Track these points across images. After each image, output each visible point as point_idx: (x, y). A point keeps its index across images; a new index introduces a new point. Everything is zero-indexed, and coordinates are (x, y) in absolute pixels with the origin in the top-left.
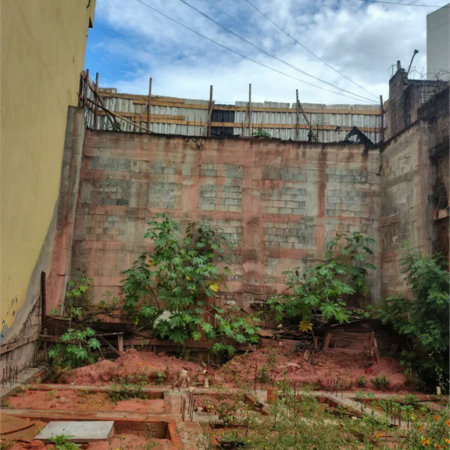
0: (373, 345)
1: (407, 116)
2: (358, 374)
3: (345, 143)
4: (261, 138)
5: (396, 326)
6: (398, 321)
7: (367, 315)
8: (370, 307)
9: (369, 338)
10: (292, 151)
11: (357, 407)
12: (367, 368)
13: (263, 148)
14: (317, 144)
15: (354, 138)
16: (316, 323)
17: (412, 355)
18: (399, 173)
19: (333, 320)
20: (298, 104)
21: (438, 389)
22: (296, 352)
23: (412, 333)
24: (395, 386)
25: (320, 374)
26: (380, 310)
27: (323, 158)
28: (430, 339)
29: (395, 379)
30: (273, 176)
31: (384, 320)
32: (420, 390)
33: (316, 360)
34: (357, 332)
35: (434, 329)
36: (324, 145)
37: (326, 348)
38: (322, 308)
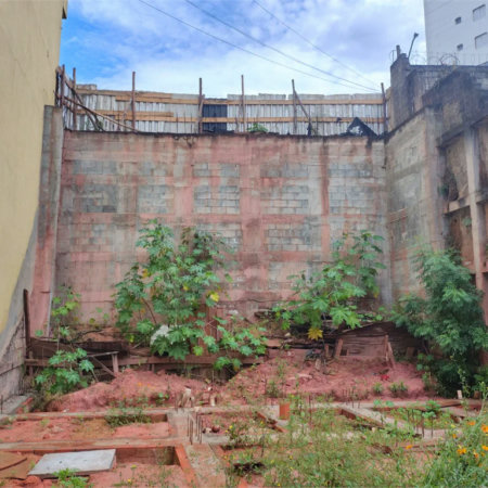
0: (387, 350)
1: (411, 104)
2: (374, 382)
3: (347, 135)
4: (257, 134)
5: (411, 328)
6: (412, 323)
7: (379, 318)
8: (381, 309)
9: (383, 342)
10: (292, 146)
11: (376, 417)
12: (383, 375)
13: (261, 143)
14: (317, 137)
15: (356, 130)
16: (326, 330)
17: (429, 358)
18: (405, 166)
19: (344, 325)
20: (295, 96)
21: (459, 392)
22: (306, 361)
23: (428, 335)
24: (413, 392)
25: (333, 384)
26: (393, 312)
27: (324, 152)
28: (449, 341)
29: (414, 385)
30: (272, 173)
31: (398, 323)
32: (440, 395)
33: (328, 370)
34: (371, 336)
35: (451, 329)
36: (325, 139)
37: (337, 356)
38: (331, 314)
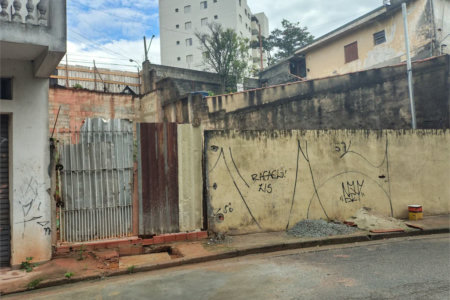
3: (122, 94)
4: (77, 89)
10: (96, 96)
13: (80, 94)
14: (109, 93)
15: (127, 91)
20: (95, 68)
27: (112, 101)
30: (86, 109)
36: (113, 94)
